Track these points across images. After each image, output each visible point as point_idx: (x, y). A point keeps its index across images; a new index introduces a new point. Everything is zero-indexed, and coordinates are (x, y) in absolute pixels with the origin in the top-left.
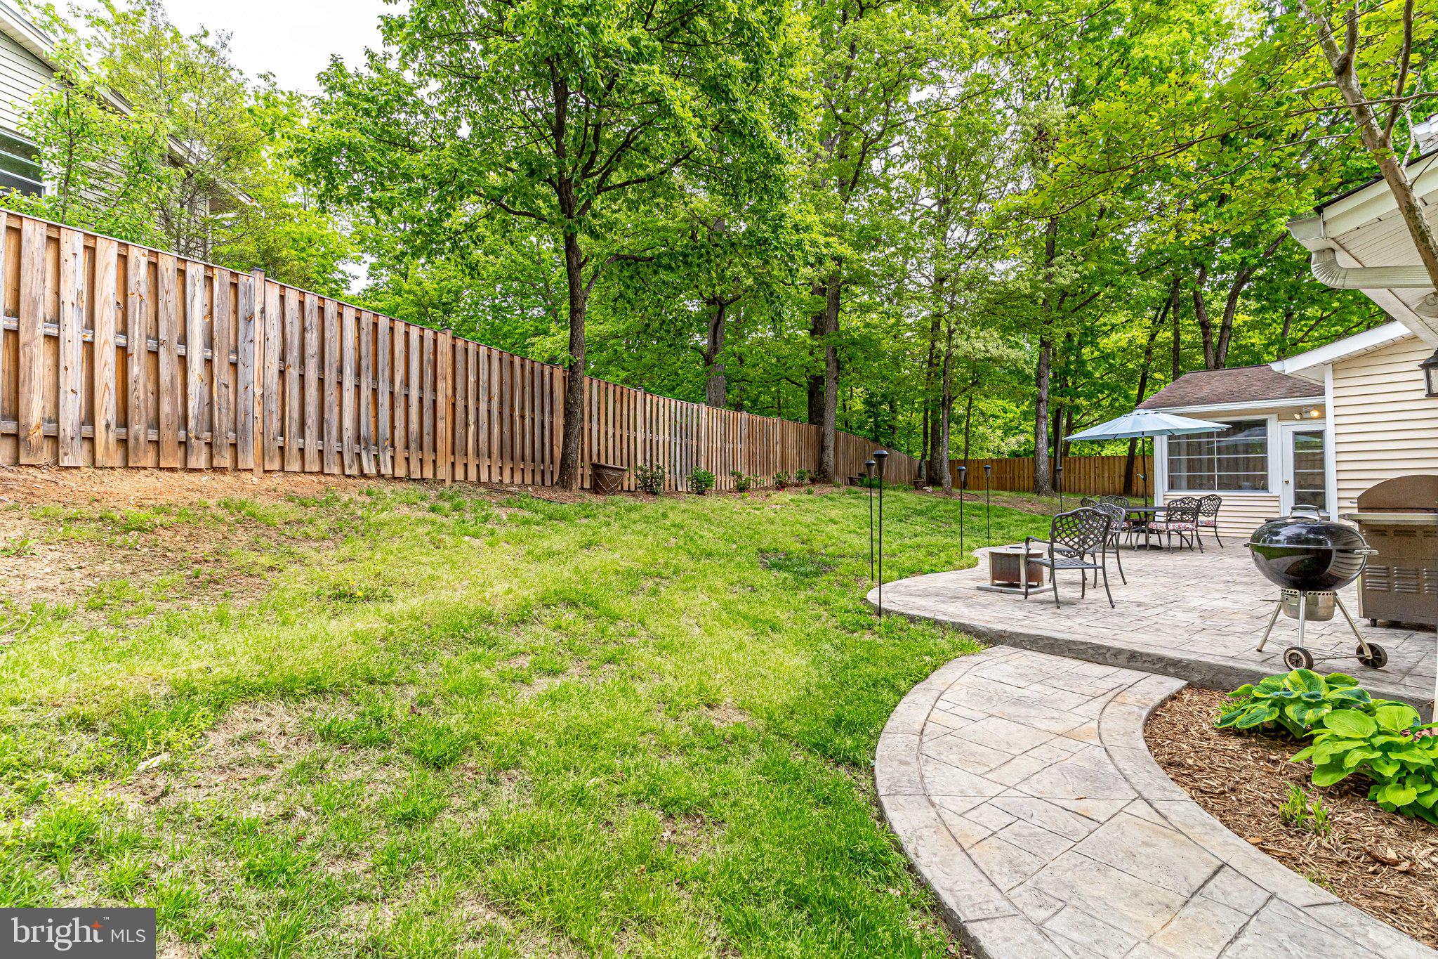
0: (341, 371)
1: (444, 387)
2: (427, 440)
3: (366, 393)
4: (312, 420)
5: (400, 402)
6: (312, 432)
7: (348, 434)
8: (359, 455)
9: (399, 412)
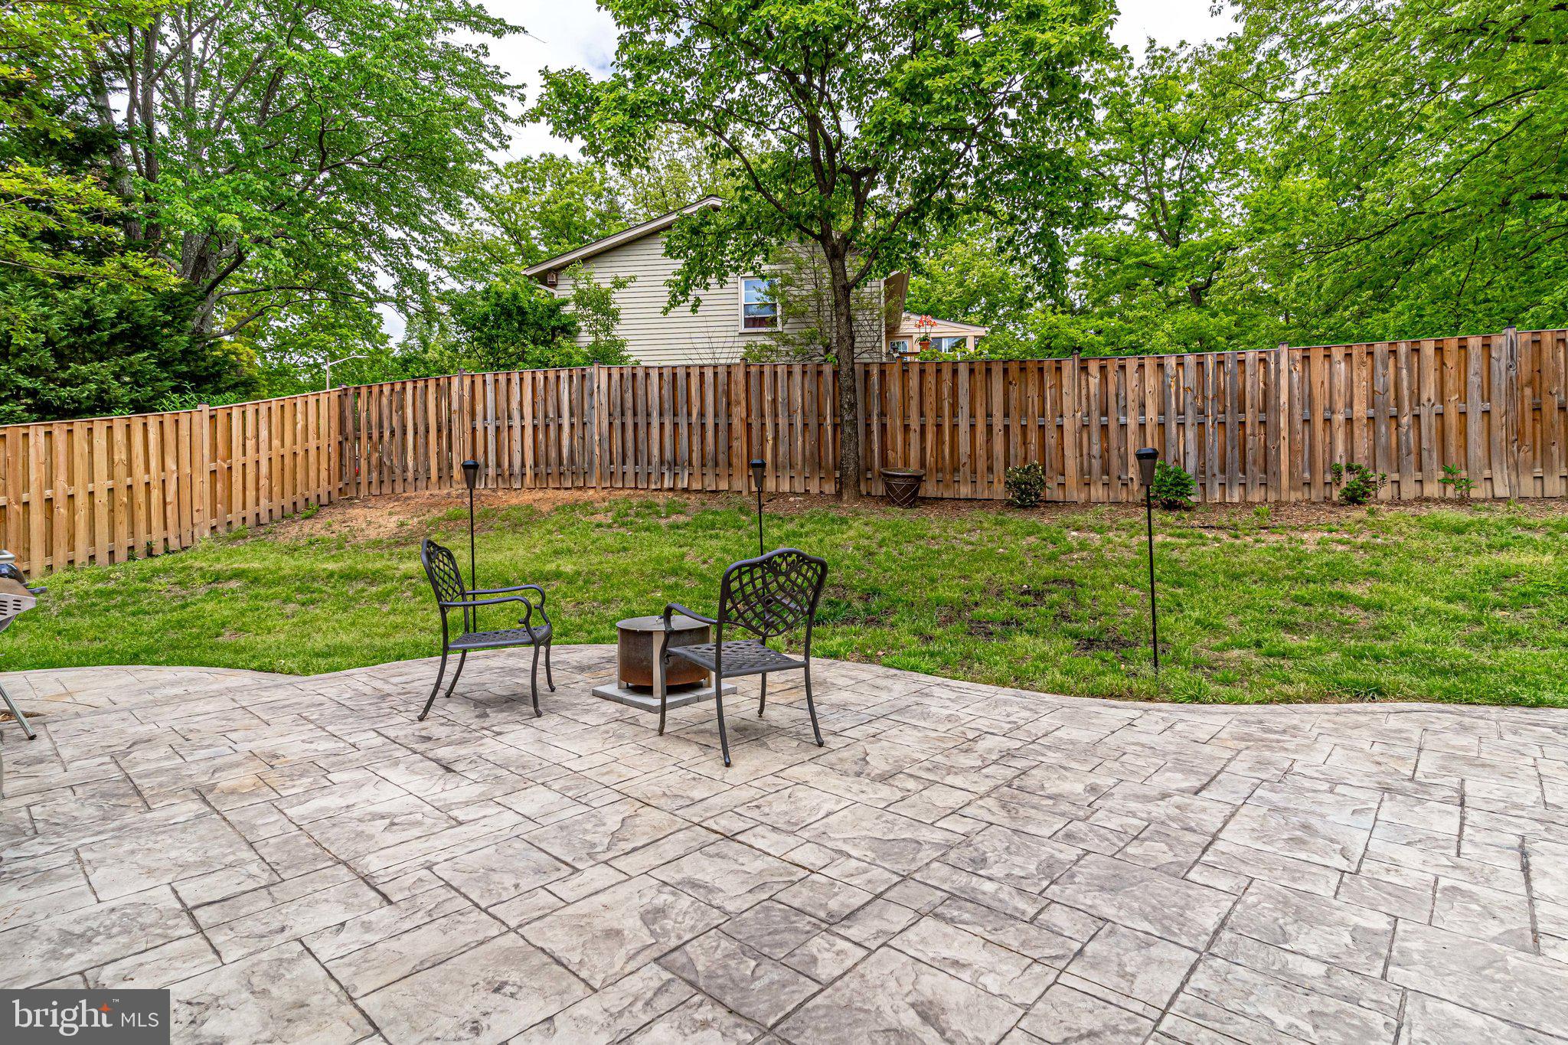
0: (648, 415)
1: (739, 412)
2: (722, 458)
3: (668, 428)
4: (630, 452)
5: (697, 431)
6: (630, 461)
7: (656, 459)
8: (663, 474)
9: (696, 439)
